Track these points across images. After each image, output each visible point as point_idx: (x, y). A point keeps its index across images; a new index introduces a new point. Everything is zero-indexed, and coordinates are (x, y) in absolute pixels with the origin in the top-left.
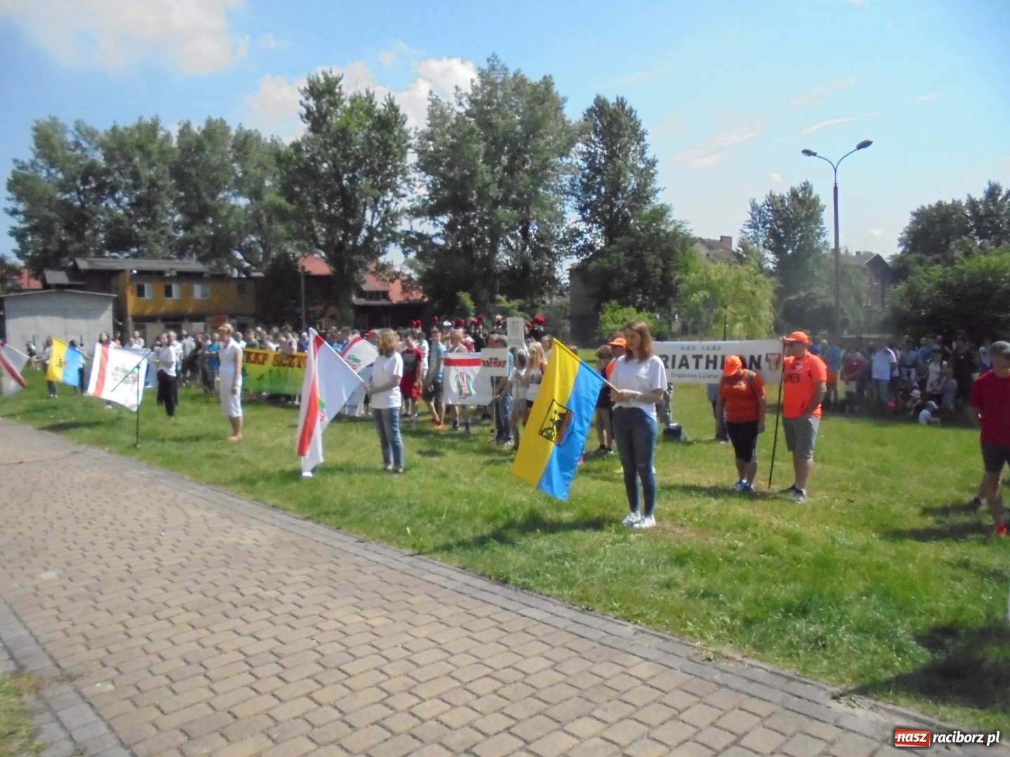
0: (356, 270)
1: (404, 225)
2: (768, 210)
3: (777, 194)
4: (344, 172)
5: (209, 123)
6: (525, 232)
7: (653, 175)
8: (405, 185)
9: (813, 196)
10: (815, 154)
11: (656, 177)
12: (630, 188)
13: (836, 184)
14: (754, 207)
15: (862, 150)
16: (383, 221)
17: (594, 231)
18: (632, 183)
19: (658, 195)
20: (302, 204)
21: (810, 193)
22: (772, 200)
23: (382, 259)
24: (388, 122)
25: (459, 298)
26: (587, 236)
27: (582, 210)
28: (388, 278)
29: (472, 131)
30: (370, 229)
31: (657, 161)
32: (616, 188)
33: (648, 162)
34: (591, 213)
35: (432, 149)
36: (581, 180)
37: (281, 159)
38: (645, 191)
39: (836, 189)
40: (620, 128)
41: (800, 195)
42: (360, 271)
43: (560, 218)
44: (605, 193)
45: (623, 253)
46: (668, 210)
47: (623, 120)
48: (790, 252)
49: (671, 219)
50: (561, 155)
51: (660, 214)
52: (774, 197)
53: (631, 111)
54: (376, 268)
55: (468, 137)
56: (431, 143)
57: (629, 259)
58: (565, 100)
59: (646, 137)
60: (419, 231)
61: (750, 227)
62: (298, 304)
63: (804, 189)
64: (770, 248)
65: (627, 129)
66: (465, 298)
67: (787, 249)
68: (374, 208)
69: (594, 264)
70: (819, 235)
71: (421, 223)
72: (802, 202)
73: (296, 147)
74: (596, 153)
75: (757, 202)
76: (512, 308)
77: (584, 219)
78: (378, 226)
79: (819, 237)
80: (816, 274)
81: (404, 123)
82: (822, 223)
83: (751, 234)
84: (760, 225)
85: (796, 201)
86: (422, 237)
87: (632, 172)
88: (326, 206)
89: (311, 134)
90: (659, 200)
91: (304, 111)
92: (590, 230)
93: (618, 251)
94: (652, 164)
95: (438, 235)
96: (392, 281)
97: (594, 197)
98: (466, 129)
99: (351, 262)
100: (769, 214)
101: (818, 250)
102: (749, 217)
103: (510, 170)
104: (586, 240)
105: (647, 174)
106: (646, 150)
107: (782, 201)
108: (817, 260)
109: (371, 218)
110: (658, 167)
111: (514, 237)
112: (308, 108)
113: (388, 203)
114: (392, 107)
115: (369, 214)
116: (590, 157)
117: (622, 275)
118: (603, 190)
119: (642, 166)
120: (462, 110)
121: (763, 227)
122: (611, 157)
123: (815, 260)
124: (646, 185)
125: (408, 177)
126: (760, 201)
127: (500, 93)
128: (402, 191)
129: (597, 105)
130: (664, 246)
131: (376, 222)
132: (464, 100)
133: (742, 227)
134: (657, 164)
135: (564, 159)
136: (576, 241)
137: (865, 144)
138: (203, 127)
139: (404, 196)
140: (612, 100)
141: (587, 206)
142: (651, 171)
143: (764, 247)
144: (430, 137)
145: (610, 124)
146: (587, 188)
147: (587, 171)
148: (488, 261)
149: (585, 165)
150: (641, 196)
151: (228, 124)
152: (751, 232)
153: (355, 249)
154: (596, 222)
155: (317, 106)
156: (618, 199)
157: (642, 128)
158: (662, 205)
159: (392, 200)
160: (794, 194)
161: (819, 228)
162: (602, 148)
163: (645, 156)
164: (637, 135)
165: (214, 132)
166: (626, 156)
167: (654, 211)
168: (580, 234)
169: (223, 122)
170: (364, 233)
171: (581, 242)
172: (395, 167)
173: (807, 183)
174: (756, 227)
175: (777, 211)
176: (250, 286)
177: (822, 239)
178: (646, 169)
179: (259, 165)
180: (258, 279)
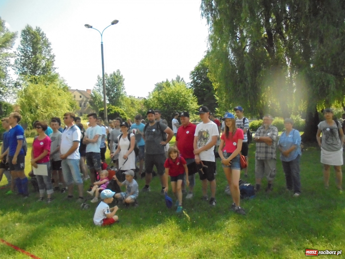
7: (53, 62)
9: (121, 75)
10: (91, 27)
11: (55, 63)
13: (102, 42)
14: (98, 78)
15: (114, 25)
18: (43, 63)
19: (55, 70)
21: (120, 74)
27: (21, 74)
33: (51, 56)
36: (20, 61)
38: (48, 68)
39: (102, 45)
40: (37, 40)
47: (39, 37)
53: (43, 34)
59: (50, 46)
61: (97, 85)
63: (117, 72)
65: (41, 41)
67: (112, 94)
70: (122, 89)
72: (117, 77)
74: (27, 50)
79: (123, 90)
80: (122, 103)
83: (98, 88)
84: (101, 85)
87: (44, 60)
94: (53, 57)
101: (122, 95)
102: (97, 82)
105: (50, 61)
106: (51, 51)
108: (122, 99)
116: (24, 51)
119: (48, 57)
122: (34, 53)
126: (101, 76)
129: (27, 29)
133: (94, 86)
134: (55, 57)
137: (115, 22)
140: (34, 29)
142: (52, 60)
145: (33, 38)
147: (23, 57)
149: (22, 55)
152: (98, 87)
157: (48, 42)
160: (114, 74)
161: (123, 86)
162: (30, 48)
163: (50, 53)
164: (47, 44)
166: (41, 53)
177: (124, 91)
178: (50, 59)
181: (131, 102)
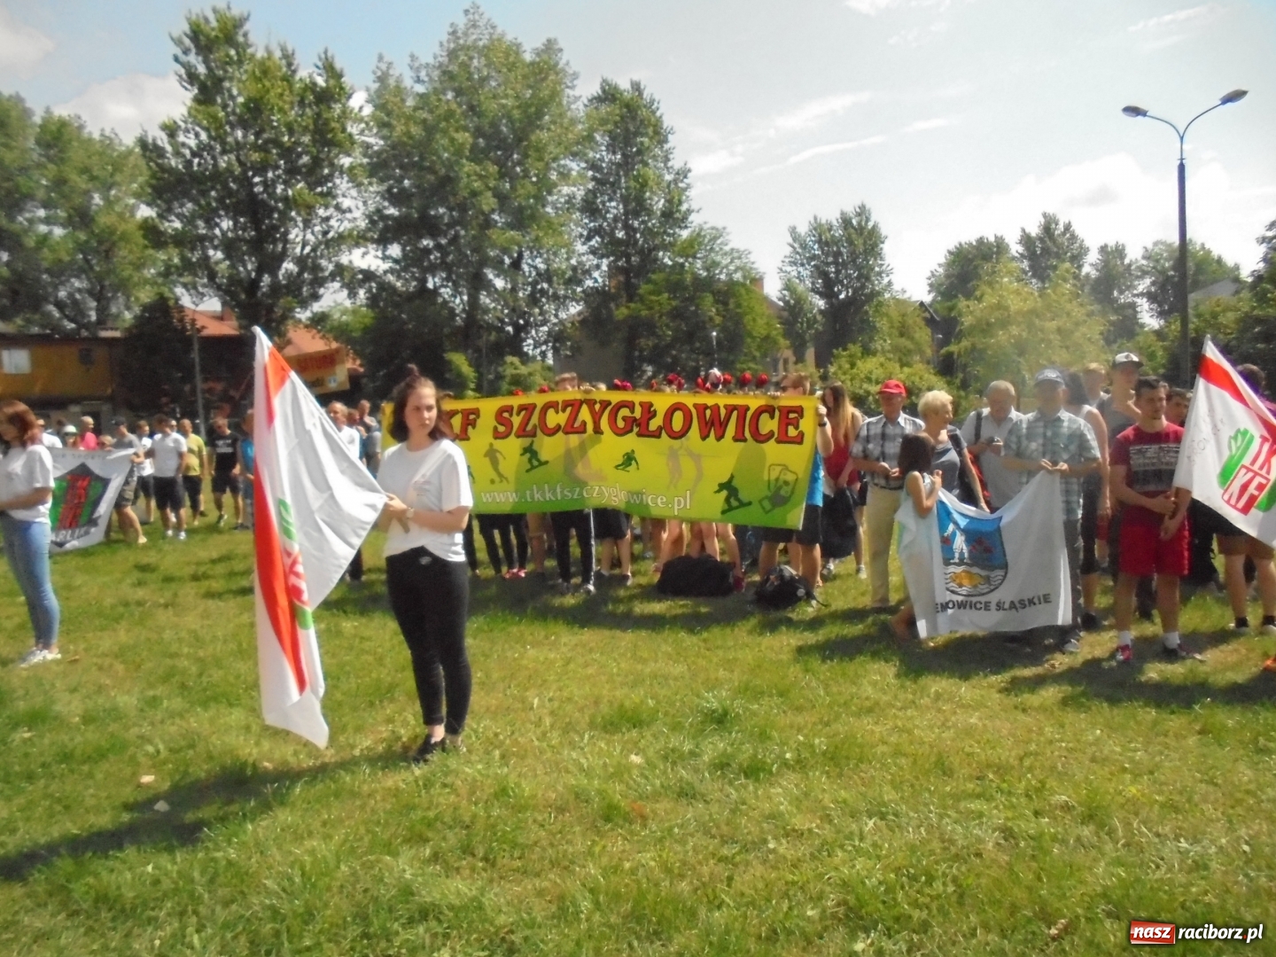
2: (815, 242)
3: (824, 221)
6: (516, 268)
7: (685, 190)
9: (870, 225)
10: (1144, 113)
11: (692, 193)
12: (657, 207)
13: (1182, 159)
14: (795, 236)
18: (659, 204)
19: (694, 217)
21: (868, 220)
22: (819, 230)
23: (317, 307)
24: (328, 92)
25: (450, 362)
29: (450, 115)
30: (298, 259)
31: (689, 171)
32: (637, 205)
33: (677, 172)
34: (600, 242)
37: (148, 149)
38: (678, 211)
39: (1182, 168)
40: (640, 123)
41: (854, 222)
45: (665, 296)
46: (722, 235)
47: (644, 112)
48: (842, 296)
49: (727, 248)
52: (820, 225)
53: (651, 101)
55: (444, 123)
57: (674, 303)
59: (670, 137)
61: (793, 263)
62: (189, 377)
63: (859, 215)
64: (819, 293)
65: (647, 126)
66: (461, 361)
67: (840, 292)
70: (880, 274)
71: (365, 254)
72: (860, 230)
75: (798, 230)
76: (530, 374)
77: (593, 252)
78: (308, 255)
79: (881, 277)
80: (878, 325)
81: (349, 97)
82: (882, 259)
83: (795, 273)
84: (804, 261)
85: (850, 231)
86: (369, 275)
89: (196, 108)
91: (183, 71)
92: (598, 267)
94: (683, 173)
95: (389, 272)
98: (441, 111)
100: (816, 247)
101: (881, 293)
102: (790, 251)
104: (596, 281)
105: (677, 190)
106: (671, 156)
107: (831, 228)
108: (878, 307)
110: (691, 179)
112: (189, 68)
113: (327, 220)
119: (668, 177)
120: (420, 89)
121: (808, 264)
124: (680, 203)
126: (803, 229)
128: (346, 203)
129: (604, 92)
131: (309, 249)
132: (425, 75)
133: (780, 265)
134: (689, 175)
137: (1235, 96)
139: (348, 211)
140: (624, 85)
141: (597, 231)
142: (682, 185)
143: (812, 291)
145: (625, 117)
147: (593, 183)
149: (589, 175)
150: (672, 215)
151: (29, 104)
152: (793, 271)
153: (276, 291)
154: (606, 255)
155: (205, 64)
157: (664, 125)
159: (333, 216)
160: (846, 222)
161: (880, 265)
163: (670, 164)
164: (660, 136)
166: (646, 164)
168: (588, 272)
170: (290, 265)
173: (863, 208)
174: (802, 265)
175: (827, 244)
176: (100, 353)
177: (886, 280)
178: (675, 181)
179: (85, 170)
180: (114, 340)
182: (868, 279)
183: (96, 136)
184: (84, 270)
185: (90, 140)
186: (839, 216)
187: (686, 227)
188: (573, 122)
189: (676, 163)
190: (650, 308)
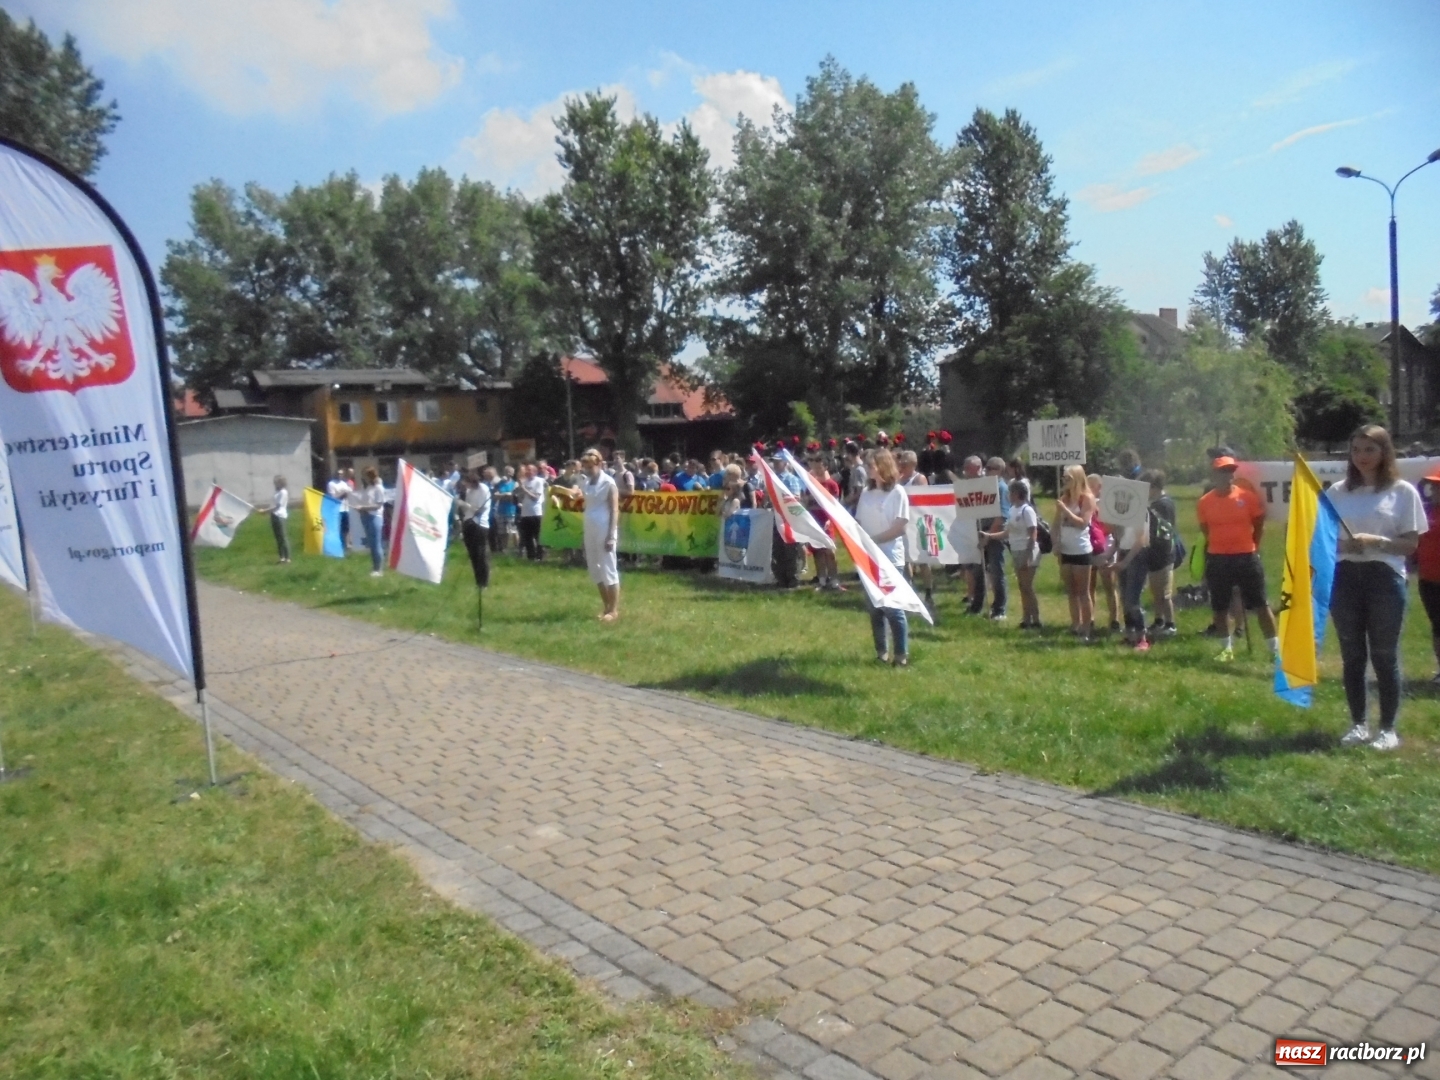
0: (644, 374)
1: (709, 307)
2: (1233, 267)
3: (1246, 243)
4: (622, 236)
5: (424, 175)
6: (878, 311)
7: (1062, 222)
8: (709, 251)
9: (1304, 242)
10: (1357, 174)
11: (1068, 226)
12: (1029, 243)
14: (1210, 262)
16: (678, 303)
17: (978, 307)
18: (1033, 236)
19: (1069, 252)
20: (565, 281)
21: (1300, 237)
22: (1238, 251)
23: (675, 359)
24: (684, 159)
25: (791, 411)
26: (968, 315)
27: (958, 278)
28: (688, 384)
29: (801, 169)
30: (660, 315)
31: (1068, 201)
32: (1008, 243)
33: (1055, 204)
34: (972, 281)
35: (743, 197)
36: (956, 235)
38: (1052, 246)
40: (1013, 153)
41: (1283, 241)
42: (650, 375)
43: (929, 289)
44: (994, 251)
45: (1025, 338)
46: (1090, 273)
47: (1017, 143)
49: (1094, 286)
50: (932, 198)
51: (1077, 278)
52: (1242, 246)
53: (1028, 130)
54: (671, 371)
55: (797, 178)
56: (742, 188)
57: (1034, 346)
58: (933, 117)
59: (1049, 166)
60: (727, 316)
61: (1205, 293)
62: (563, 425)
63: (1287, 232)
64: (1237, 324)
65: (1022, 156)
66: (801, 409)
68: (665, 286)
69: (981, 355)
70: (1313, 300)
71: (730, 303)
72: (1286, 252)
73: (553, 202)
74: (976, 192)
75: (1213, 256)
76: (868, 422)
77: (963, 291)
78: (671, 310)
79: (1314, 304)
80: (1309, 357)
81: (705, 161)
82: (1317, 283)
83: (1208, 304)
84: (1221, 290)
85: (1277, 252)
86: (730, 325)
87: (1031, 219)
88: (597, 285)
89: (573, 183)
90: (1075, 257)
91: (562, 151)
92: (971, 306)
93: (1017, 335)
94: (1061, 205)
95: (753, 320)
96: (694, 388)
97: (976, 257)
98: (791, 167)
99: (635, 363)
100: (1235, 272)
101: (1313, 324)
102: (1204, 279)
103: (857, 221)
104: (967, 320)
105: (1053, 223)
106: (1051, 186)
107: (1254, 251)
108: (1311, 340)
109: (661, 298)
110: (1069, 210)
111: (863, 320)
112: (567, 146)
113: (685, 277)
114: (690, 140)
115: (658, 291)
116: (968, 200)
117: (1021, 370)
118: (989, 247)
119: (1045, 209)
120: (782, 139)
121: (1225, 292)
122: (1000, 198)
123: (1308, 338)
124: (1053, 238)
125: (713, 238)
127: (838, 112)
128: (705, 260)
129: (977, 123)
130: (1084, 326)
131: (669, 305)
132: (786, 124)
133: (1192, 295)
134: (1068, 206)
135: (935, 205)
136: (951, 323)
138: (416, 182)
139: (707, 266)
140: (999, 114)
141: (966, 271)
142: (1060, 216)
143: (1228, 321)
144: (739, 180)
145: (996, 151)
146: (966, 244)
147: (966, 219)
148: (828, 355)
149: (962, 211)
150: (1047, 252)
151: (449, 175)
152: (1206, 301)
153: (640, 345)
154: (979, 294)
155: (581, 142)
156: (1011, 259)
157: (1043, 154)
158: (1080, 265)
159: (691, 273)
160: (1273, 239)
161: (1313, 290)
162: (987, 187)
163: (1049, 195)
164: (1038, 164)
165: (431, 187)
166: (1022, 196)
167: (1066, 275)
168: (958, 313)
169: (442, 173)
170: (653, 321)
171: (959, 324)
172: (695, 225)
173: (1293, 223)
174: (1215, 293)
175: (1248, 268)
176: (493, 403)
177: (1320, 307)
178: (1052, 214)
179: (493, 230)
180: (504, 391)
181: (1345, 351)
182: (1297, 306)
183: (504, 196)
184: (491, 321)
185: (499, 201)
186: (1264, 236)
187: (1059, 263)
188: (937, 161)
189: (1055, 194)
190: (1007, 352)
